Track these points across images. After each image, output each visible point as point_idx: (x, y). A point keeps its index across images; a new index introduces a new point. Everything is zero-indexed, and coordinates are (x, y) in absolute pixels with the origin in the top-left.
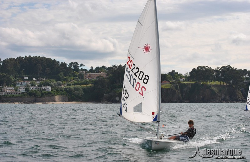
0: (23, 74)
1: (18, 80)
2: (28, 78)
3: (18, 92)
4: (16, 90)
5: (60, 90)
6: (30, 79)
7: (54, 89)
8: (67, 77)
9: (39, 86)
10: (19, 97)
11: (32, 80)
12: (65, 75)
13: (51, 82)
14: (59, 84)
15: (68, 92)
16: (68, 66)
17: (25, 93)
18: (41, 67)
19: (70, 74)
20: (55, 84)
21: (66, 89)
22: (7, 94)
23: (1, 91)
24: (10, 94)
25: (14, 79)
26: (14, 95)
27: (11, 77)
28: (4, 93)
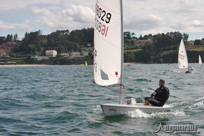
0: (86, 42)
1: (83, 47)
2: (90, 45)
3: (83, 56)
4: (82, 55)
10: (84, 60)
17: (89, 57)
22: (74, 58)
23: (70, 56)
24: (76, 58)
25: (79, 46)
26: (79, 59)
27: (77, 45)
28: (72, 57)
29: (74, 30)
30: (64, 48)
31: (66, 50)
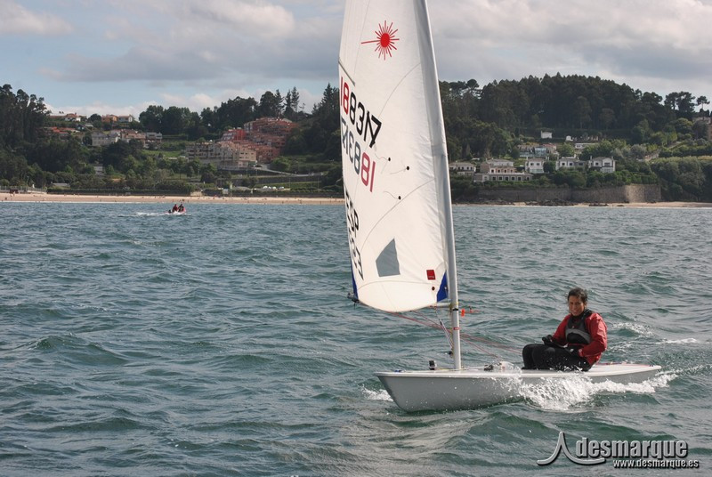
0: (537, 124)
1: (525, 141)
2: (551, 137)
3: (523, 173)
4: (519, 170)
5: (641, 170)
6: (558, 138)
7: (622, 166)
8: (658, 133)
9: (581, 157)
10: (526, 186)
11: (564, 140)
12: (655, 128)
13: (616, 146)
14: (637, 154)
15: (661, 174)
16: (662, 103)
17: (544, 178)
18: (589, 107)
19: (668, 126)
20: (625, 153)
21: (655, 168)
22: (494, 178)
23: (478, 171)
24: (501, 178)
25: (512, 136)
26: (512, 183)
27: (505, 133)
28: (484, 178)
29: (495, 82)
30: (457, 145)
31: (464, 151)
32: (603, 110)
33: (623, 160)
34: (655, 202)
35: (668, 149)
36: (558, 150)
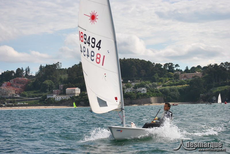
5: (156, 92)
6: (125, 81)
7: (149, 90)
8: (162, 78)
9: (134, 88)
11: (128, 82)
12: (160, 76)
13: (146, 83)
14: (154, 86)
15: (163, 93)
16: (162, 67)
18: (136, 69)
19: (165, 75)
20: (150, 86)
21: (161, 91)
32: (141, 70)
33: (149, 88)
34: (161, 103)
35: (165, 84)
36: (125, 86)
